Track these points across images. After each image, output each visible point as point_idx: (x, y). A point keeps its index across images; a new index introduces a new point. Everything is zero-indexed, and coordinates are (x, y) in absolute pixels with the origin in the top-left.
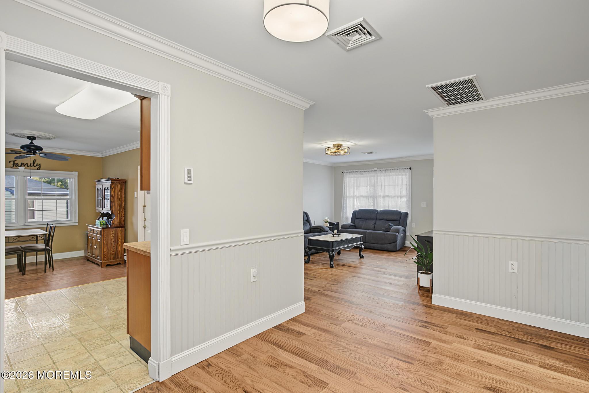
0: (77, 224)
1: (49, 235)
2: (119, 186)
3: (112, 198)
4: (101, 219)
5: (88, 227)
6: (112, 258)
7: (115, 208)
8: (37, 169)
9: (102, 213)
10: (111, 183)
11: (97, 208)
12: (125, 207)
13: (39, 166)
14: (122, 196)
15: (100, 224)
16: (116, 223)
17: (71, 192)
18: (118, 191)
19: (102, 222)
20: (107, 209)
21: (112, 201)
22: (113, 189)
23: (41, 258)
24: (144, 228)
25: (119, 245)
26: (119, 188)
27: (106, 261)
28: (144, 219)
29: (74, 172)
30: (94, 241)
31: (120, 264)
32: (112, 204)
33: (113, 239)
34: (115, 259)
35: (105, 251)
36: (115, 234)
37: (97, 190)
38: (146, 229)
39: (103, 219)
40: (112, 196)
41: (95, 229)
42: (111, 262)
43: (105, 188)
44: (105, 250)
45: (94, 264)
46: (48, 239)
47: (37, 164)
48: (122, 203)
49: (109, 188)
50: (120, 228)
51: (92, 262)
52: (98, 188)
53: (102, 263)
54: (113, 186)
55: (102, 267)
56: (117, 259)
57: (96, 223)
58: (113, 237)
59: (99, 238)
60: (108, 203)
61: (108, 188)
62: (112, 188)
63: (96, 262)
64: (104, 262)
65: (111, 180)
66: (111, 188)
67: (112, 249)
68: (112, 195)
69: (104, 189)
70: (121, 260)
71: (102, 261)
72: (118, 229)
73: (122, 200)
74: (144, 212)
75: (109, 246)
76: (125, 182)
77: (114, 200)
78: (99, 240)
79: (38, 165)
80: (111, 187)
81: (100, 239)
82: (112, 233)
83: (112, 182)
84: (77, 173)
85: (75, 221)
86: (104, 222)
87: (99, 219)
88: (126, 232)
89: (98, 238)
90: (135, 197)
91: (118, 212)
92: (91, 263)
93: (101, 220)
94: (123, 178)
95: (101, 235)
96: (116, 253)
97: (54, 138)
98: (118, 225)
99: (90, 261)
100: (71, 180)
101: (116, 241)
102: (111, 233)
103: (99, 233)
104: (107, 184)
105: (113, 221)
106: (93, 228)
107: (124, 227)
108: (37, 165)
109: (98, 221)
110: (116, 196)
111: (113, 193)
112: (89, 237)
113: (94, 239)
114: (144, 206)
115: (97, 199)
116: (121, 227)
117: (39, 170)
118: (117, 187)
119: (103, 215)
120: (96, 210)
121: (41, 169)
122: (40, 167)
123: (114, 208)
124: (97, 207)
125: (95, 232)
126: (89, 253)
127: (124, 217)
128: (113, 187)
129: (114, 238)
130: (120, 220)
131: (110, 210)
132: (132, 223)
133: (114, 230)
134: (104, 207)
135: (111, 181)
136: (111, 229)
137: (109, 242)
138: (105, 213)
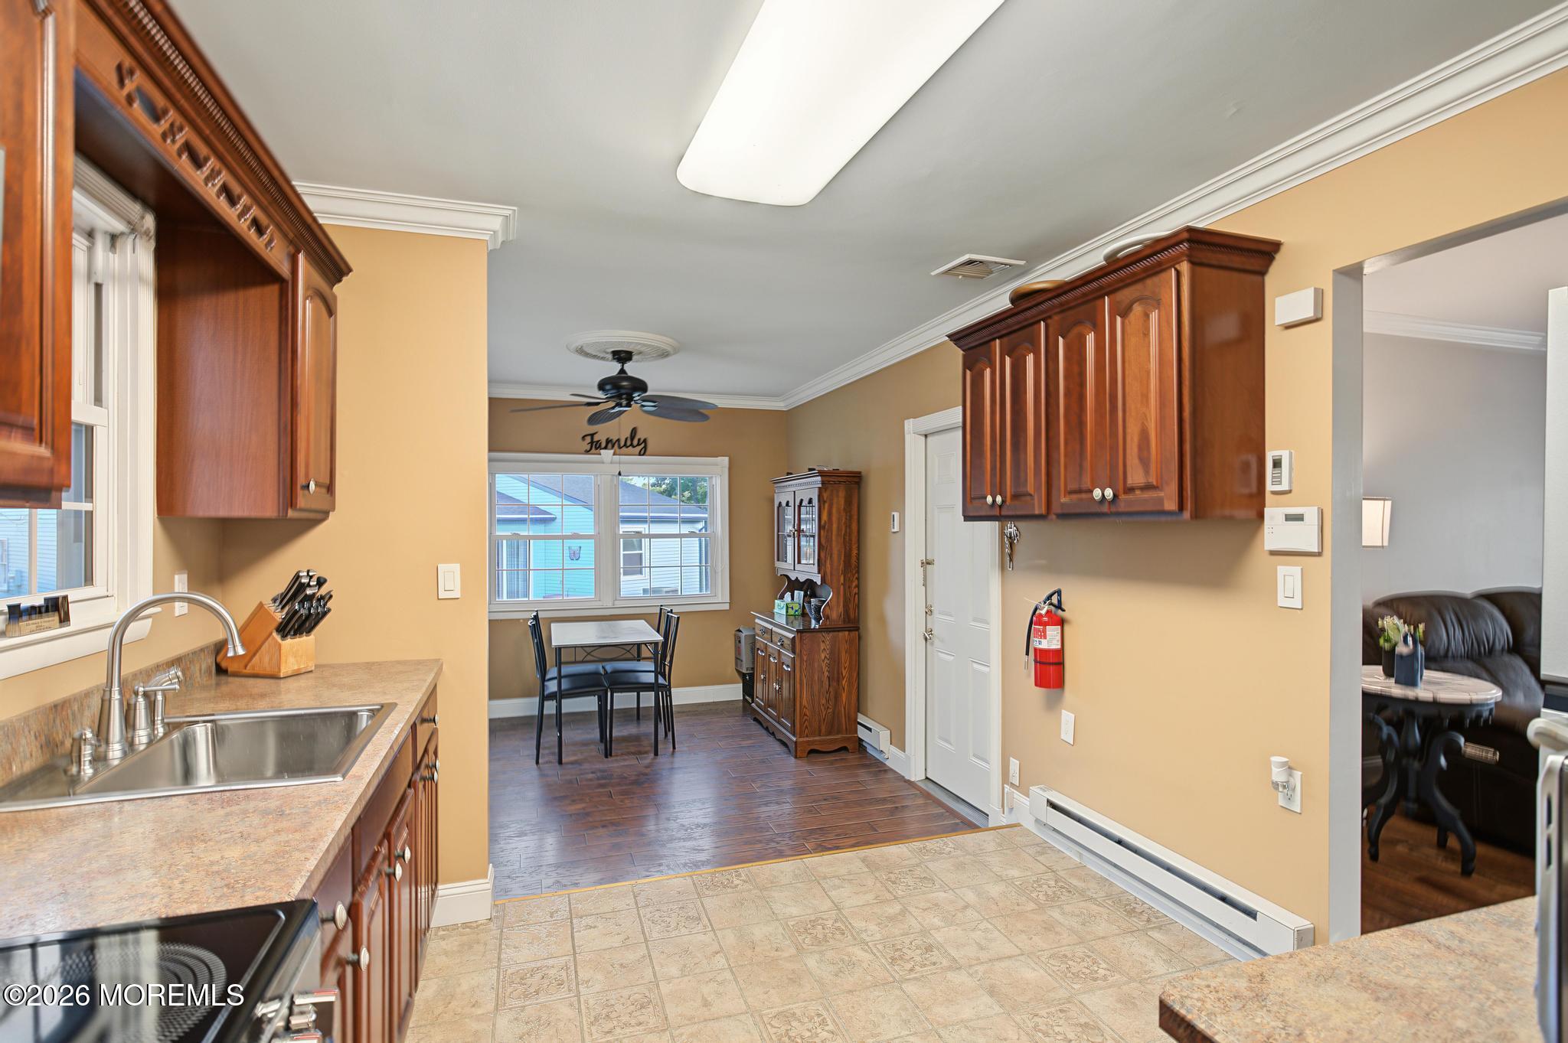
0: (727, 607)
1: (665, 644)
2: (842, 494)
3: (822, 532)
4: (788, 595)
5: (757, 621)
6: (823, 728)
7: (832, 568)
8: (640, 455)
9: (793, 579)
10: (820, 486)
11: (778, 564)
12: (858, 563)
13: (643, 445)
14: (850, 527)
15: (787, 612)
16: (834, 615)
17: (713, 514)
18: (839, 511)
19: (792, 608)
20: (808, 570)
21: (823, 541)
22: (826, 505)
23: (648, 699)
24: (926, 639)
25: (844, 689)
26: (842, 501)
27: (807, 736)
28: (924, 610)
29: (719, 458)
30: (773, 667)
31: (845, 749)
32: (822, 555)
33: (825, 669)
34: (830, 733)
35: (805, 707)
36: (832, 653)
37: (778, 508)
38: (932, 644)
39: (793, 598)
40: (824, 527)
41: (775, 629)
42: (821, 742)
43: (802, 501)
44: (805, 703)
45: (771, 739)
46: (662, 654)
47: (639, 440)
48: (851, 550)
49: (815, 502)
50: (847, 633)
51: (767, 729)
52: (780, 503)
53: (796, 742)
54: (825, 495)
55: (796, 757)
56: (838, 734)
57: (774, 608)
58: (826, 661)
59: (789, 662)
60: (810, 547)
61: (810, 501)
62: (825, 502)
63: (779, 736)
64: (801, 740)
65: (821, 473)
66: (822, 503)
67: (823, 701)
68: (823, 522)
69: (797, 503)
70: (849, 739)
71: (798, 736)
72: (841, 634)
73: (850, 540)
74: (925, 585)
75: (816, 688)
76: (856, 480)
77: (829, 540)
78: (788, 666)
79: (641, 441)
80: (819, 496)
81: (790, 665)
82: (825, 643)
83: (823, 483)
84: (726, 459)
85: (720, 597)
86: (796, 607)
87: (782, 597)
88: (862, 642)
89: (784, 658)
90: (895, 530)
91: (839, 580)
92: (764, 732)
93: (789, 599)
94: (853, 467)
95: (794, 652)
96: (834, 713)
97: (676, 351)
98: (840, 624)
99: (760, 723)
100: (714, 479)
101: (836, 676)
102: (822, 646)
103: (787, 642)
104: (808, 489)
105: (827, 608)
106: (770, 626)
107: (857, 629)
108: (638, 445)
109: (783, 604)
110: (835, 526)
111: (825, 517)
112: (758, 649)
113: (771, 659)
114: (927, 563)
115: (778, 535)
116: (849, 631)
117: (643, 455)
118: (838, 496)
119: (794, 585)
120: (774, 569)
121: (647, 453)
122: (645, 447)
123: (828, 565)
124: (778, 560)
125: (775, 639)
126: (757, 697)
127: (857, 596)
128: (825, 499)
129: (828, 665)
130: (846, 606)
131: (819, 573)
132: (882, 620)
133: (828, 637)
134: (799, 562)
135: (819, 478)
136: (820, 635)
137: (816, 678)
138: (802, 580)
